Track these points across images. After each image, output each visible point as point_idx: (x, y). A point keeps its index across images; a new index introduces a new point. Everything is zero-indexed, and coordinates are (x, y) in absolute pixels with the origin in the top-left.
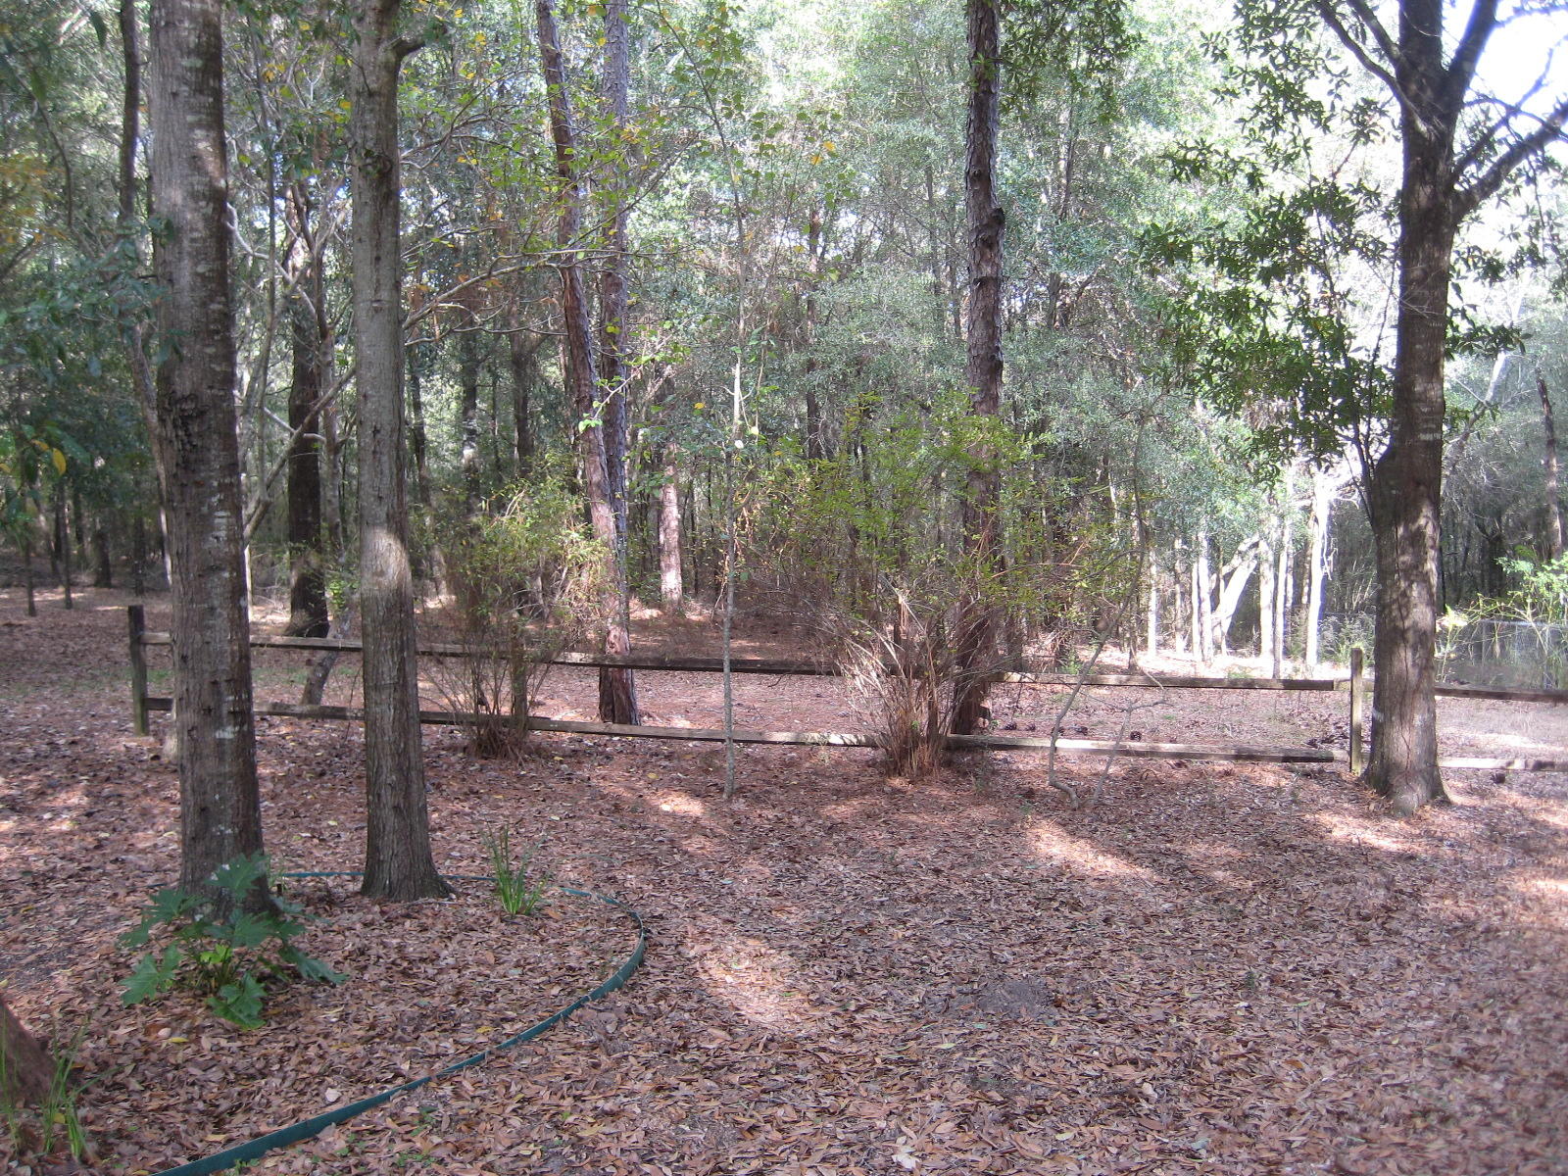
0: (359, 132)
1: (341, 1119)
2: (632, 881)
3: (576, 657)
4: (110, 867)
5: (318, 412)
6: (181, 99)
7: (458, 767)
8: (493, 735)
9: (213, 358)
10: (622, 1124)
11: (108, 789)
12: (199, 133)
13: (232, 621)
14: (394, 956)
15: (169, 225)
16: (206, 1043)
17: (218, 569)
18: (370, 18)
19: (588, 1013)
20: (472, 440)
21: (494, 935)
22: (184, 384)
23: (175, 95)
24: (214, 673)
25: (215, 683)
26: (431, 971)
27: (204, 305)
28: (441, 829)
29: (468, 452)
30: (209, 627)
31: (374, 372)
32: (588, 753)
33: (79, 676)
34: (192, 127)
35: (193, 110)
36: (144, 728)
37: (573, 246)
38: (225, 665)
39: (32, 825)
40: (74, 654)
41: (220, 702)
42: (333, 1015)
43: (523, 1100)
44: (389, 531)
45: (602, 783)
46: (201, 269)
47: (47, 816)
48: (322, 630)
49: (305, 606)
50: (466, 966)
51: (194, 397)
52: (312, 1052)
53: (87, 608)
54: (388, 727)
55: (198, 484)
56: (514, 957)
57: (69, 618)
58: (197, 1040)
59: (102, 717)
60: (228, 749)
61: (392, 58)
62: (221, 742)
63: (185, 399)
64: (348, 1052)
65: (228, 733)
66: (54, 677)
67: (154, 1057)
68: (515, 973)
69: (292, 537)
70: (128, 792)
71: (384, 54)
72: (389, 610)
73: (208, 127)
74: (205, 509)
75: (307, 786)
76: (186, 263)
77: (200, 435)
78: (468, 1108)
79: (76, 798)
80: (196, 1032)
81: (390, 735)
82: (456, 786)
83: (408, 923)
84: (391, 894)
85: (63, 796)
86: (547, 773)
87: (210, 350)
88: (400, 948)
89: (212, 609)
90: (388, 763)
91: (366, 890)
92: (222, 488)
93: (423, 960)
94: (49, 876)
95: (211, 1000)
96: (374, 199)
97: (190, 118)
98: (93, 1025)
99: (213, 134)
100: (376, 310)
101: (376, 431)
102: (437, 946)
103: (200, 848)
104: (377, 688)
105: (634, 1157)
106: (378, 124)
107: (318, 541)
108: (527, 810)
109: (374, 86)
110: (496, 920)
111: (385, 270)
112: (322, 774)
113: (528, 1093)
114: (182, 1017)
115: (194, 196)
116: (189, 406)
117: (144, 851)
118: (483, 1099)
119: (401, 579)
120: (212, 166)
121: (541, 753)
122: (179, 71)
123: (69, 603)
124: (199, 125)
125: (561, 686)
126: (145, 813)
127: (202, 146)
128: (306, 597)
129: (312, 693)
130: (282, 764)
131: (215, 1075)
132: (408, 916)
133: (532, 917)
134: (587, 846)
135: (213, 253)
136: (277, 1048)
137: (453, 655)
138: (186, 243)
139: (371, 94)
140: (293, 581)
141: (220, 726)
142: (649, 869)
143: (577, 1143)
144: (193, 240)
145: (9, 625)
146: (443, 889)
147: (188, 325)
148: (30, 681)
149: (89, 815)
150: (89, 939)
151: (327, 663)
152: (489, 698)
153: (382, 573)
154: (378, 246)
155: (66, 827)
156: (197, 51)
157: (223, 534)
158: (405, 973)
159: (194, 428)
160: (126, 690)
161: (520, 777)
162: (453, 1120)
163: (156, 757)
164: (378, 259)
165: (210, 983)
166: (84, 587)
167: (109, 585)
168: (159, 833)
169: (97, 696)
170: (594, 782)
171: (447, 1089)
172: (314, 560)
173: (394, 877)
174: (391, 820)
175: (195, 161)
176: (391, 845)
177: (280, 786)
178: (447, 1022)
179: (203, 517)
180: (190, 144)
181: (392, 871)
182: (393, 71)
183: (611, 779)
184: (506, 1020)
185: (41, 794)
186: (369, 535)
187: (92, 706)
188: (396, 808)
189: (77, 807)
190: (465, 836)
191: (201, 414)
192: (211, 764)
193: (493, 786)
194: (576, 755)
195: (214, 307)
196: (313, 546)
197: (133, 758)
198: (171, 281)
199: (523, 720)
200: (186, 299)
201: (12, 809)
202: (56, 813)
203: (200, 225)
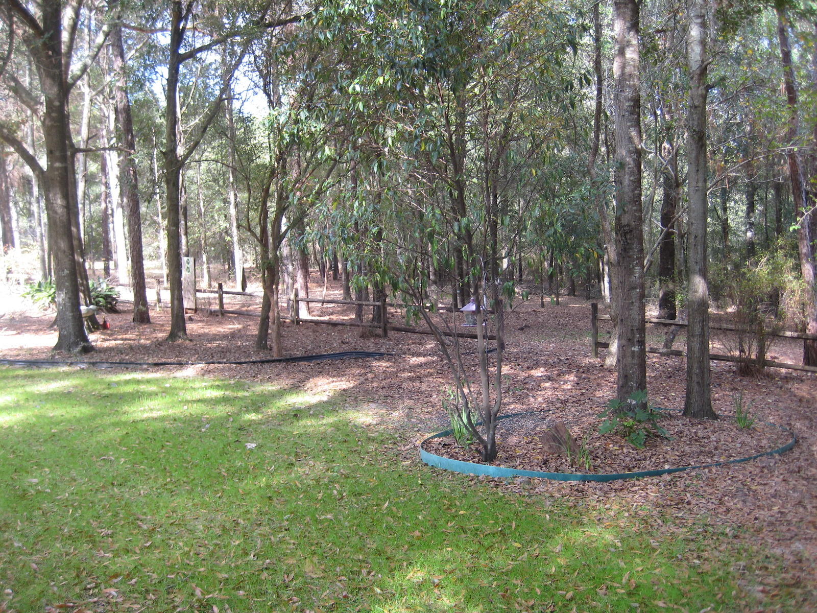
0: (691, 122)
1: (669, 472)
2: (798, 425)
3: (788, 334)
4: (587, 401)
5: (674, 223)
6: (625, 117)
7: (730, 379)
8: (747, 366)
9: (636, 211)
10: (767, 487)
11: (584, 376)
12: (632, 129)
13: (639, 307)
14: (693, 435)
15: (621, 163)
16: (625, 450)
17: (634, 288)
18: (696, 77)
19: (764, 458)
20: (751, 228)
21: (733, 433)
22: (625, 221)
23: (623, 116)
24: (632, 326)
25: (632, 330)
26: (706, 441)
27: (633, 191)
28: (719, 400)
29: (749, 234)
30: (631, 309)
31: (695, 214)
32: (793, 379)
33: (566, 334)
34: (629, 127)
35: (629, 121)
36: (597, 355)
37: (792, 145)
38: (637, 323)
39: (557, 385)
40: (563, 325)
41: (634, 337)
42: (669, 448)
43: (733, 477)
44: (700, 275)
45: (796, 391)
46: (631, 179)
47: (562, 383)
48: (673, 317)
49: (666, 305)
50: (720, 441)
51: (628, 225)
52: (661, 456)
53: (566, 305)
54: (696, 352)
55: (629, 257)
56: (739, 440)
57: (558, 309)
58: (622, 449)
59: (577, 350)
60: (636, 354)
61: (704, 92)
62: (633, 352)
63: (625, 226)
64: (673, 458)
65: (636, 349)
66: (556, 333)
67: (608, 452)
68: (739, 445)
69: (661, 274)
70: (592, 377)
71: (701, 91)
72: (699, 306)
73: (635, 127)
74: (631, 266)
75: (664, 381)
76: (627, 177)
77: (630, 239)
78: (713, 476)
79: (572, 377)
80: (621, 447)
81: (697, 355)
82: (728, 386)
83: (699, 426)
84: (694, 415)
85: (567, 376)
86: (771, 384)
87: (635, 208)
88: (695, 433)
89: (633, 303)
90: (696, 365)
91: (684, 414)
92: (638, 258)
93: (703, 438)
94: (567, 401)
95: (627, 438)
96: (697, 147)
97: (628, 124)
98: (588, 441)
99: (637, 129)
100: (697, 190)
101: (696, 237)
102: (710, 434)
103: (624, 390)
104: (693, 336)
105: (769, 496)
106: (699, 119)
107: (673, 277)
108: (758, 397)
109: (697, 104)
110: (735, 429)
111: (701, 175)
112: (671, 377)
113: (735, 475)
114: (617, 442)
115: (630, 152)
116: (626, 228)
117: (599, 397)
118: (719, 475)
119: (704, 294)
120: (636, 141)
121: (770, 377)
122: (625, 107)
123: (558, 303)
124: (632, 126)
125: (789, 351)
126: (599, 385)
127: (632, 133)
128: (667, 303)
129: (668, 344)
130: (653, 372)
131: (628, 459)
132: (700, 424)
133: (749, 429)
134: (781, 411)
135: (636, 172)
136: (649, 454)
137: (731, 330)
138: (626, 169)
139: (696, 107)
140: (661, 295)
141: (633, 345)
142: (807, 422)
143: (749, 490)
144: (629, 168)
145: (534, 311)
146: (716, 417)
147: (627, 199)
148: (546, 335)
149: (578, 384)
150: (584, 419)
151: (674, 332)
152: (746, 350)
153: (696, 292)
154: (698, 165)
155: (569, 387)
156: (632, 99)
157: (637, 275)
158: (696, 440)
159: (628, 236)
160: (588, 340)
161: (757, 385)
162: (707, 478)
163: (602, 366)
164: (698, 170)
165: (627, 433)
166: (563, 295)
167: (574, 295)
168: (604, 392)
169: (574, 342)
170: (792, 390)
171: (707, 470)
172: (671, 286)
173: (696, 410)
174: (696, 388)
175: (630, 139)
176: (695, 397)
177: (652, 380)
178: (710, 454)
179: (630, 269)
180: (628, 134)
181: (695, 407)
182: (705, 97)
183: (801, 389)
184: (731, 456)
185: (559, 375)
186: (691, 277)
187: (573, 346)
188: (698, 383)
189: (573, 381)
190: (728, 403)
191: (631, 231)
192: (629, 359)
193: (744, 388)
194: (787, 379)
195: (636, 192)
196: (671, 279)
197: (593, 366)
198: (621, 183)
199: (762, 361)
200: (626, 189)
201: (549, 379)
202: (565, 382)
203: (632, 162)
